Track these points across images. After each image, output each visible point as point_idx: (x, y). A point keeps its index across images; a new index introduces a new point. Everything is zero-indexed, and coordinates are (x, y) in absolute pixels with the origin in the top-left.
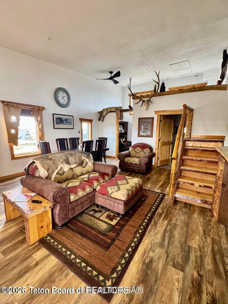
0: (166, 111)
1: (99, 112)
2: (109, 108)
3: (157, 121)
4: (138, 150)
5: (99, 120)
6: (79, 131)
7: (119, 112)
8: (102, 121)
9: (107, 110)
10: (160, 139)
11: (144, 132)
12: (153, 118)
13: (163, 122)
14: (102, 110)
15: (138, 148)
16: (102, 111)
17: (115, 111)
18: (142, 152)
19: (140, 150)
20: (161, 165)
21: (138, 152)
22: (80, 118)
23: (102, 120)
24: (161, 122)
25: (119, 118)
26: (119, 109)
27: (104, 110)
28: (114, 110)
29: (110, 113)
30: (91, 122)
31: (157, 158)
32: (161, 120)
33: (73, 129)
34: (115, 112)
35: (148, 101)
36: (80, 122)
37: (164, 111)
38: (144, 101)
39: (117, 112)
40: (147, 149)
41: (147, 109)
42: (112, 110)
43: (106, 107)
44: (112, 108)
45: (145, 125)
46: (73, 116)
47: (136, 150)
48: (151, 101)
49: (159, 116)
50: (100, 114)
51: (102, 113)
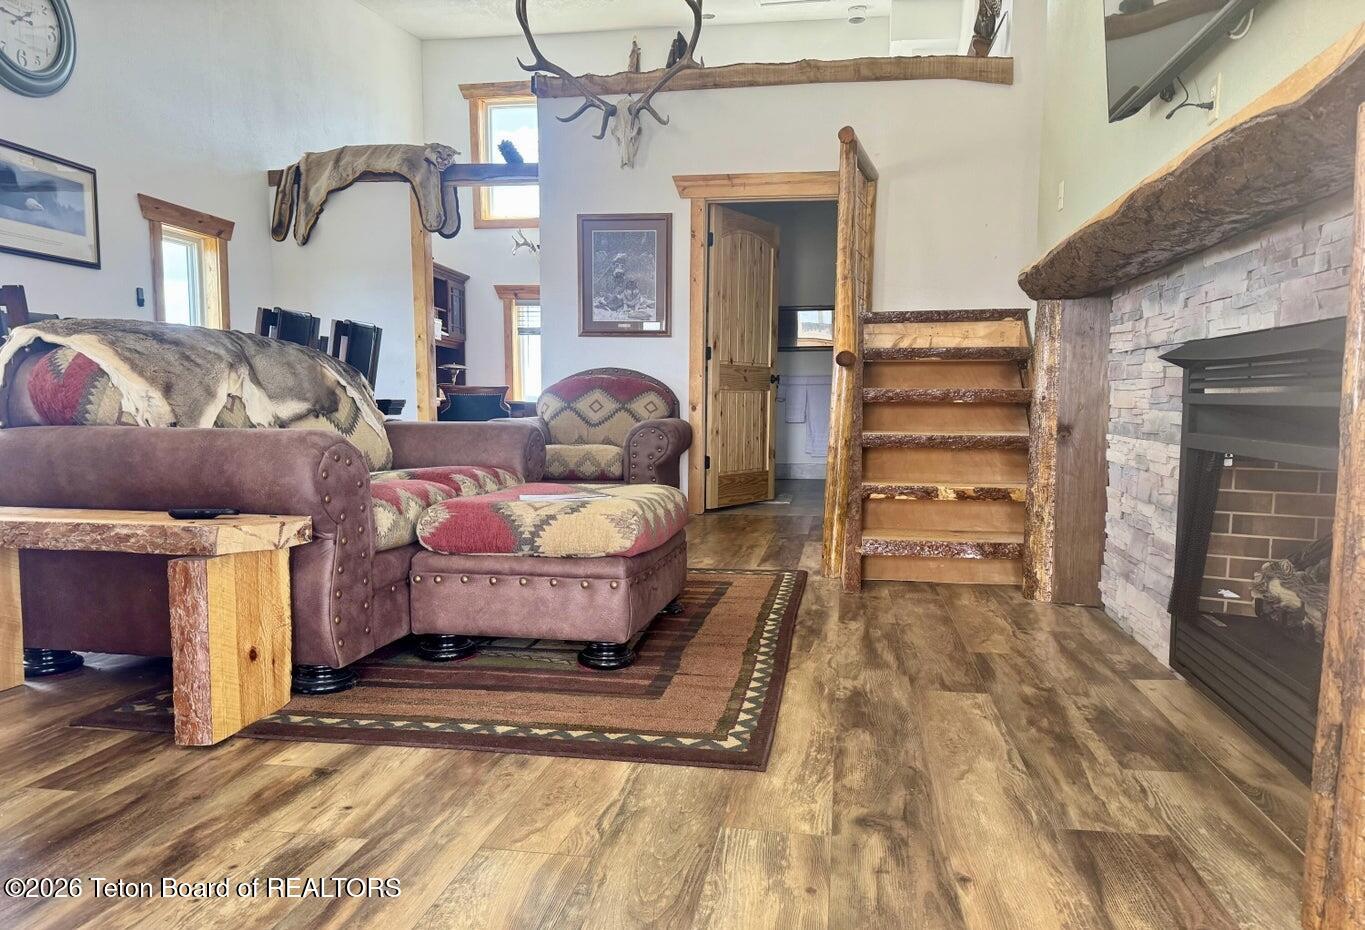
0: (737, 176)
1: (274, 177)
2: (359, 151)
3: (693, 236)
4: (596, 406)
5: (279, 231)
6: (139, 291)
7: (435, 180)
8: (305, 241)
9: (337, 161)
10: (711, 345)
11: (616, 305)
12: (666, 220)
13: (722, 243)
14: (293, 158)
15: (597, 395)
16: (297, 171)
17: (404, 171)
18: (623, 414)
19: (610, 405)
20: (726, 502)
21: (595, 417)
22: (139, 195)
23: (302, 230)
24: (710, 243)
25: (433, 222)
26: (433, 157)
27: (314, 161)
28: (393, 164)
29: (358, 185)
30: (219, 234)
31: (700, 461)
32: (710, 236)
33: (96, 266)
34: (405, 179)
35: (635, 113)
36: (145, 224)
37: (729, 177)
38: (612, 111)
39: (417, 180)
40: (652, 397)
41: (629, 163)
42: (381, 165)
43: (325, 145)
44: (375, 150)
45: (621, 261)
46: (92, 172)
47: (583, 405)
48: (654, 114)
49: (702, 204)
50: (284, 191)
51: (302, 183)
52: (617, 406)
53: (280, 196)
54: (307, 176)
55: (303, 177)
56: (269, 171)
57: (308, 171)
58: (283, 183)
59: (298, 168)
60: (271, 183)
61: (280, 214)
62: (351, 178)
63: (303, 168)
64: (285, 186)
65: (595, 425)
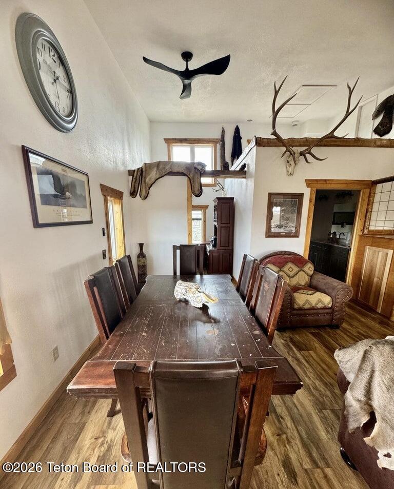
0: (328, 180)
1: (131, 173)
2: (166, 163)
5: (134, 194)
6: (103, 229)
8: (146, 198)
9: (158, 167)
11: (280, 226)
15: (290, 265)
17: (185, 172)
18: (301, 273)
19: (296, 269)
21: (291, 274)
22: (101, 184)
23: (144, 194)
27: (148, 167)
28: (181, 170)
30: (120, 198)
33: (91, 222)
34: (186, 175)
36: (102, 198)
39: (191, 175)
42: (176, 170)
44: (172, 163)
45: (284, 210)
46: (87, 176)
49: (315, 190)
50: (136, 178)
51: (143, 175)
52: (299, 269)
53: (134, 180)
54: (146, 173)
55: (144, 173)
56: (129, 171)
57: (146, 170)
58: (135, 175)
59: (142, 169)
60: (129, 175)
61: (134, 187)
62: (164, 174)
63: (144, 169)
64: (136, 176)
65: (292, 277)
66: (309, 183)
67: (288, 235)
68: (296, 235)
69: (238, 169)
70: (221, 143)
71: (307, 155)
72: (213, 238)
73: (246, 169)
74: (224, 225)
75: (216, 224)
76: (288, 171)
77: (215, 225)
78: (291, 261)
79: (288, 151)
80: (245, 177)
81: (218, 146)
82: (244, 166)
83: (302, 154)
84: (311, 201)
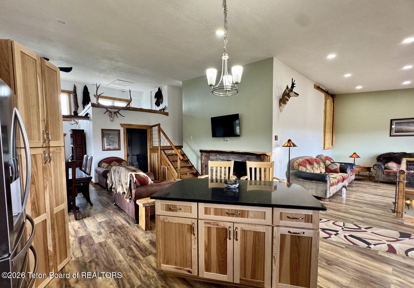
11: (110, 145)
45: (111, 137)
66: (122, 125)
67: (115, 150)
68: (119, 149)
69: (84, 115)
70: (74, 94)
71: (117, 114)
72: (71, 155)
73: (89, 116)
74: (78, 146)
75: (72, 145)
76: (110, 119)
77: (72, 147)
78: (115, 161)
79: (108, 111)
80: (89, 120)
81: (72, 96)
82: (87, 114)
83: (115, 113)
84: (124, 133)
